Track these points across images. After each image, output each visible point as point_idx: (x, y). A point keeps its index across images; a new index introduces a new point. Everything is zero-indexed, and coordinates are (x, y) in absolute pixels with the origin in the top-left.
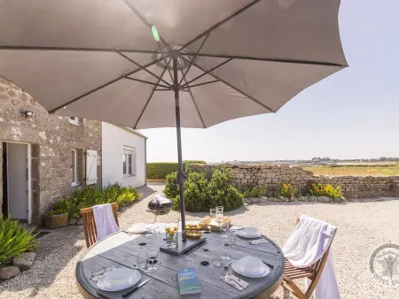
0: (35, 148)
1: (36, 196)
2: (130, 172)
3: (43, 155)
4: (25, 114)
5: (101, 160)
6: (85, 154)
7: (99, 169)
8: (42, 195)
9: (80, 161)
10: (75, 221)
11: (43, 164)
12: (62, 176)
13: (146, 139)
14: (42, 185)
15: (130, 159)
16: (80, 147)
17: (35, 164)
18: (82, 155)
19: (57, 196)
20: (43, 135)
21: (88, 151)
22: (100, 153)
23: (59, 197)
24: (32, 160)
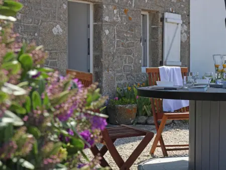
3: (107, 19)
5: (188, 32)
6: (162, 19)
7: (185, 47)
9: (154, 31)
10: (145, 118)
11: (107, 32)
12: (129, 53)
16: (155, 9)
18: (158, 21)
19: (122, 82)
21: (167, 15)
23: (125, 84)
24: (95, 26)
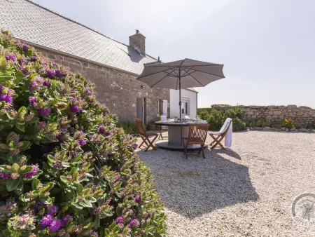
0: (145, 99)
1: (145, 117)
2: (186, 113)
3: (147, 102)
4: (142, 87)
5: (169, 105)
7: (169, 109)
8: (147, 117)
9: (160, 105)
11: (147, 105)
13: (197, 93)
14: (147, 113)
15: (186, 106)
16: (160, 99)
17: (145, 105)
18: (161, 102)
20: (147, 94)
21: (164, 100)
22: (169, 102)
